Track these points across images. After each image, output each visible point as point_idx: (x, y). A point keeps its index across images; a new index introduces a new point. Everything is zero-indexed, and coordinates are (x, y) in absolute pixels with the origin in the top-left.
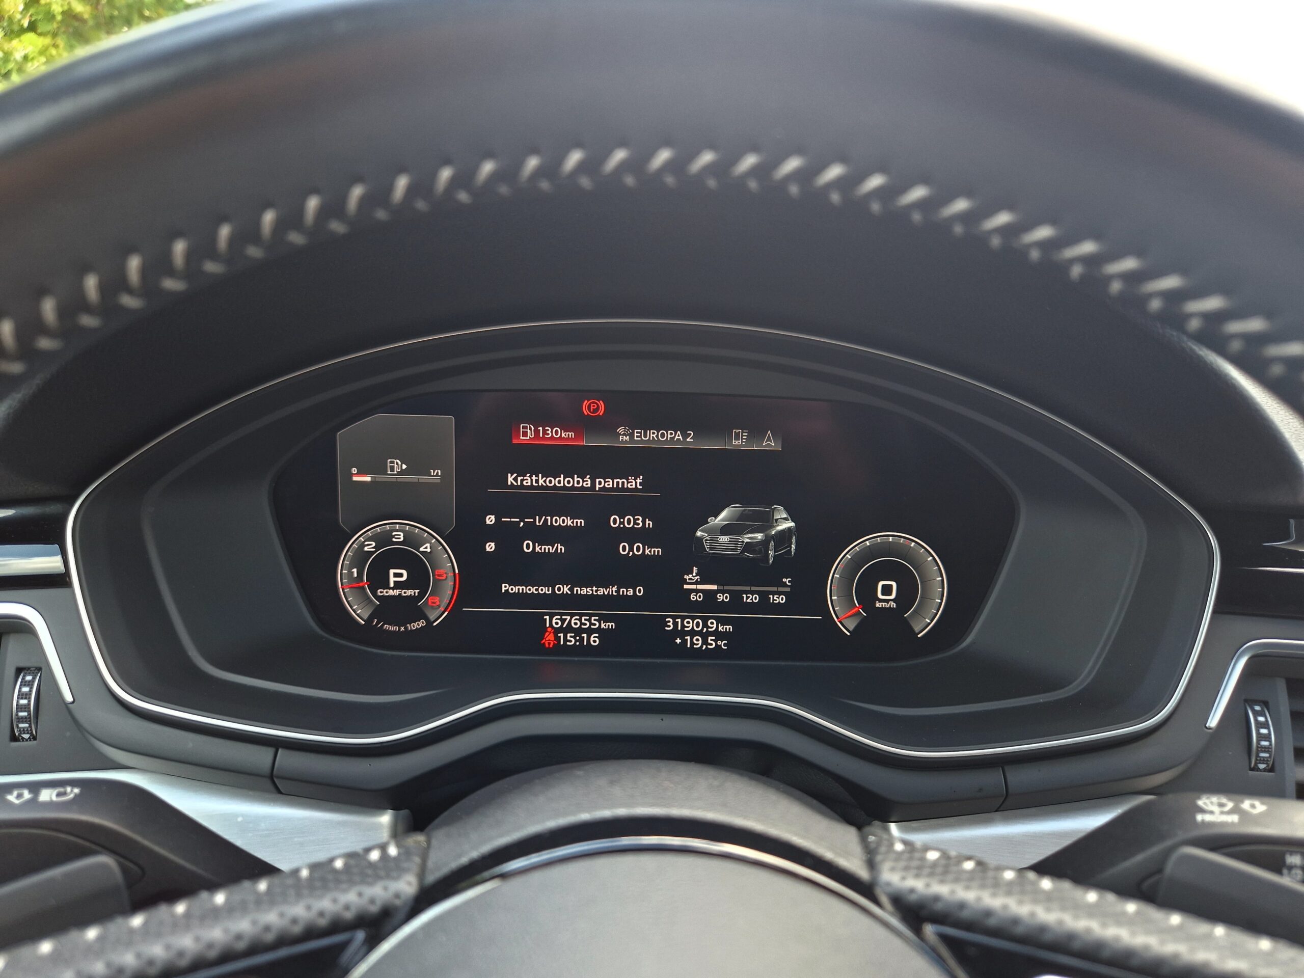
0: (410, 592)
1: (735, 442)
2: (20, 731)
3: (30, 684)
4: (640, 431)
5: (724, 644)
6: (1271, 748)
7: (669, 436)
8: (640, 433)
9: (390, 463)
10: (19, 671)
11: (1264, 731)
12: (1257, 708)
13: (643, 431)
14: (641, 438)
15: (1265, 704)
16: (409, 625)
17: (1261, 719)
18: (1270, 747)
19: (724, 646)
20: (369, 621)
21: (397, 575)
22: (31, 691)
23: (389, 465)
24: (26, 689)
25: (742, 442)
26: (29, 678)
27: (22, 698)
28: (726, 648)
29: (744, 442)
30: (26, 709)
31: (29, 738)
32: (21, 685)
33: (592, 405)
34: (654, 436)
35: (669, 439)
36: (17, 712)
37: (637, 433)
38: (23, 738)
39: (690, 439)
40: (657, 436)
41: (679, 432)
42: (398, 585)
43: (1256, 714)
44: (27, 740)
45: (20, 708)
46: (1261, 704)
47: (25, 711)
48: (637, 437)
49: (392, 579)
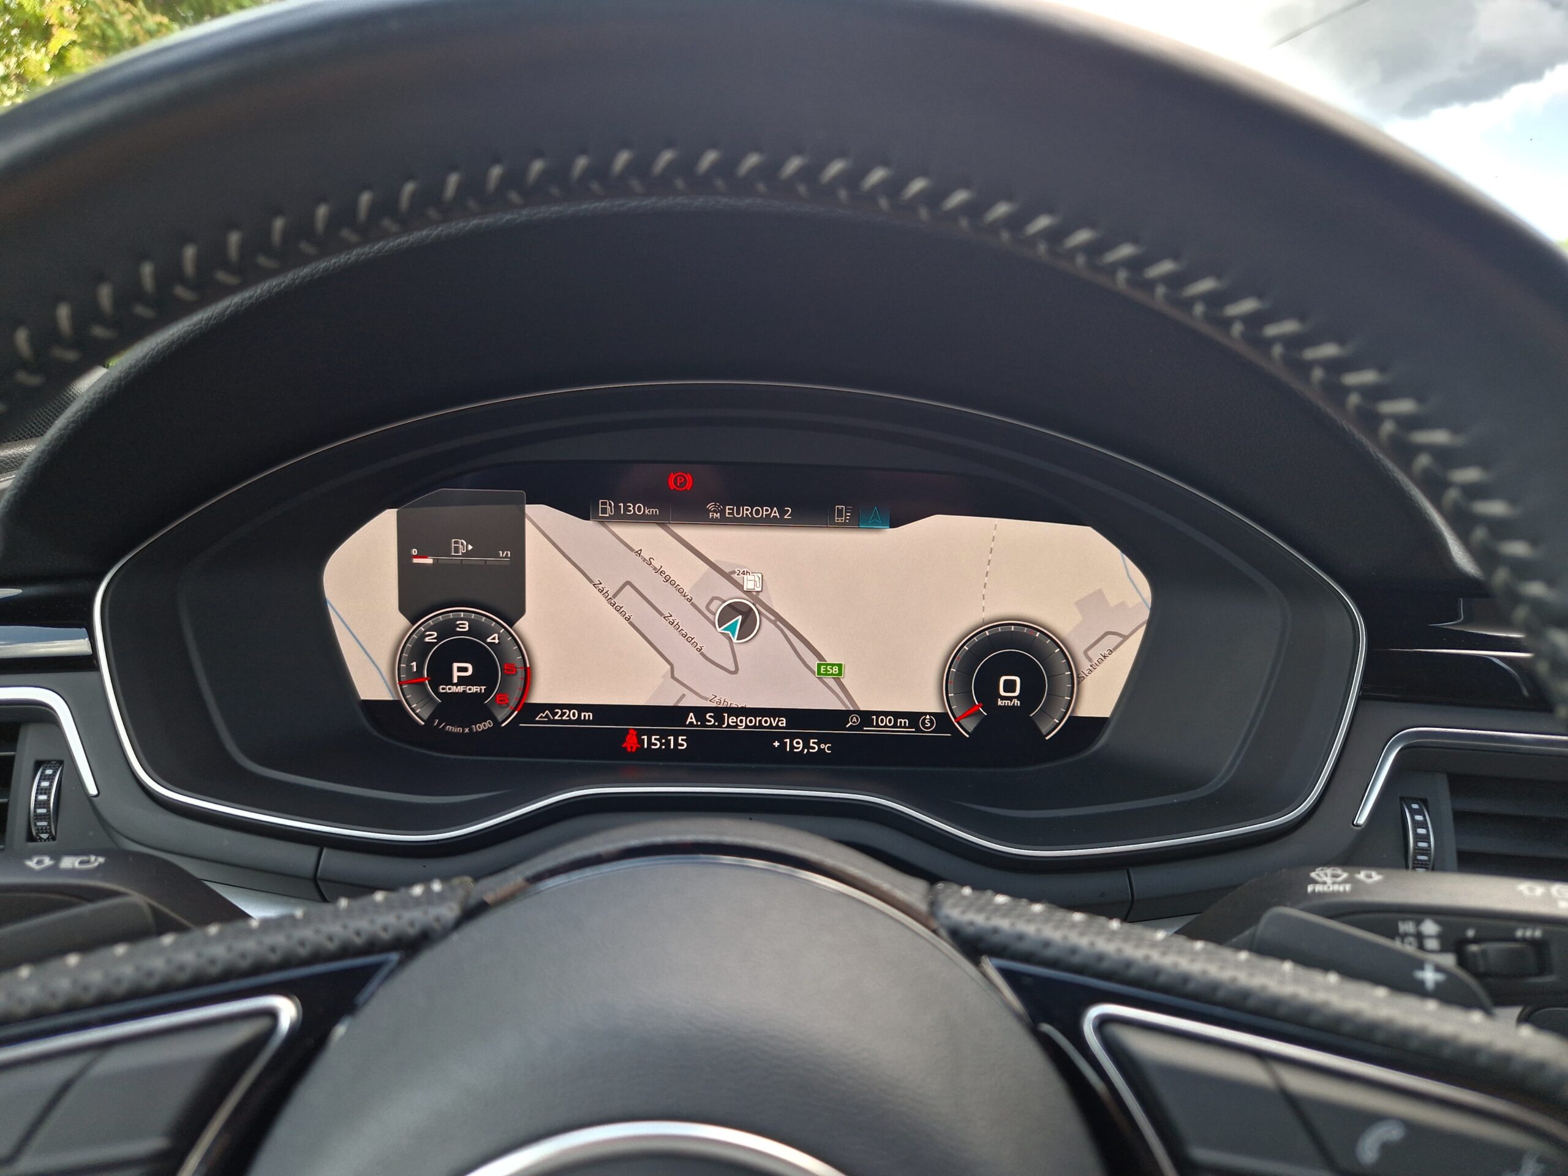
0: (475, 689)
1: (838, 520)
2: (38, 829)
3: (50, 778)
4: (732, 507)
5: (828, 747)
6: (1430, 850)
7: (765, 513)
8: (733, 509)
9: (454, 544)
10: (39, 764)
11: (1422, 831)
12: (1415, 806)
13: (735, 508)
14: (733, 515)
15: (1424, 802)
16: (474, 726)
17: (1419, 818)
18: (1429, 848)
19: (828, 750)
20: (429, 721)
21: (462, 669)
22: (51, 785)
23: (453, 545)
24: (45, 784)
25: (846, 519)
26: (49, 772)
27: (41, 794)
28: (830, 752)
29: (848, 519)
30: (46, 806)
31: (48, 838)
32: (40, 779)
33: (678, 478)
34: (748, 512)
35: (764, 516)
36: (35, 808)
37: (729, 509)
38: (41, 838)
39: (788, 516)
40: (751, 513)
41: (775, 508)
42: (462, 681)
43: (1413, 812)
44: (45, 840)
45: (39, 804)
46: (1419, 802)
47: (44, 808)
48: (729, 514)
49: (456, 674)
